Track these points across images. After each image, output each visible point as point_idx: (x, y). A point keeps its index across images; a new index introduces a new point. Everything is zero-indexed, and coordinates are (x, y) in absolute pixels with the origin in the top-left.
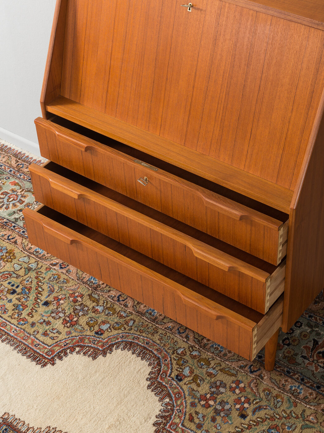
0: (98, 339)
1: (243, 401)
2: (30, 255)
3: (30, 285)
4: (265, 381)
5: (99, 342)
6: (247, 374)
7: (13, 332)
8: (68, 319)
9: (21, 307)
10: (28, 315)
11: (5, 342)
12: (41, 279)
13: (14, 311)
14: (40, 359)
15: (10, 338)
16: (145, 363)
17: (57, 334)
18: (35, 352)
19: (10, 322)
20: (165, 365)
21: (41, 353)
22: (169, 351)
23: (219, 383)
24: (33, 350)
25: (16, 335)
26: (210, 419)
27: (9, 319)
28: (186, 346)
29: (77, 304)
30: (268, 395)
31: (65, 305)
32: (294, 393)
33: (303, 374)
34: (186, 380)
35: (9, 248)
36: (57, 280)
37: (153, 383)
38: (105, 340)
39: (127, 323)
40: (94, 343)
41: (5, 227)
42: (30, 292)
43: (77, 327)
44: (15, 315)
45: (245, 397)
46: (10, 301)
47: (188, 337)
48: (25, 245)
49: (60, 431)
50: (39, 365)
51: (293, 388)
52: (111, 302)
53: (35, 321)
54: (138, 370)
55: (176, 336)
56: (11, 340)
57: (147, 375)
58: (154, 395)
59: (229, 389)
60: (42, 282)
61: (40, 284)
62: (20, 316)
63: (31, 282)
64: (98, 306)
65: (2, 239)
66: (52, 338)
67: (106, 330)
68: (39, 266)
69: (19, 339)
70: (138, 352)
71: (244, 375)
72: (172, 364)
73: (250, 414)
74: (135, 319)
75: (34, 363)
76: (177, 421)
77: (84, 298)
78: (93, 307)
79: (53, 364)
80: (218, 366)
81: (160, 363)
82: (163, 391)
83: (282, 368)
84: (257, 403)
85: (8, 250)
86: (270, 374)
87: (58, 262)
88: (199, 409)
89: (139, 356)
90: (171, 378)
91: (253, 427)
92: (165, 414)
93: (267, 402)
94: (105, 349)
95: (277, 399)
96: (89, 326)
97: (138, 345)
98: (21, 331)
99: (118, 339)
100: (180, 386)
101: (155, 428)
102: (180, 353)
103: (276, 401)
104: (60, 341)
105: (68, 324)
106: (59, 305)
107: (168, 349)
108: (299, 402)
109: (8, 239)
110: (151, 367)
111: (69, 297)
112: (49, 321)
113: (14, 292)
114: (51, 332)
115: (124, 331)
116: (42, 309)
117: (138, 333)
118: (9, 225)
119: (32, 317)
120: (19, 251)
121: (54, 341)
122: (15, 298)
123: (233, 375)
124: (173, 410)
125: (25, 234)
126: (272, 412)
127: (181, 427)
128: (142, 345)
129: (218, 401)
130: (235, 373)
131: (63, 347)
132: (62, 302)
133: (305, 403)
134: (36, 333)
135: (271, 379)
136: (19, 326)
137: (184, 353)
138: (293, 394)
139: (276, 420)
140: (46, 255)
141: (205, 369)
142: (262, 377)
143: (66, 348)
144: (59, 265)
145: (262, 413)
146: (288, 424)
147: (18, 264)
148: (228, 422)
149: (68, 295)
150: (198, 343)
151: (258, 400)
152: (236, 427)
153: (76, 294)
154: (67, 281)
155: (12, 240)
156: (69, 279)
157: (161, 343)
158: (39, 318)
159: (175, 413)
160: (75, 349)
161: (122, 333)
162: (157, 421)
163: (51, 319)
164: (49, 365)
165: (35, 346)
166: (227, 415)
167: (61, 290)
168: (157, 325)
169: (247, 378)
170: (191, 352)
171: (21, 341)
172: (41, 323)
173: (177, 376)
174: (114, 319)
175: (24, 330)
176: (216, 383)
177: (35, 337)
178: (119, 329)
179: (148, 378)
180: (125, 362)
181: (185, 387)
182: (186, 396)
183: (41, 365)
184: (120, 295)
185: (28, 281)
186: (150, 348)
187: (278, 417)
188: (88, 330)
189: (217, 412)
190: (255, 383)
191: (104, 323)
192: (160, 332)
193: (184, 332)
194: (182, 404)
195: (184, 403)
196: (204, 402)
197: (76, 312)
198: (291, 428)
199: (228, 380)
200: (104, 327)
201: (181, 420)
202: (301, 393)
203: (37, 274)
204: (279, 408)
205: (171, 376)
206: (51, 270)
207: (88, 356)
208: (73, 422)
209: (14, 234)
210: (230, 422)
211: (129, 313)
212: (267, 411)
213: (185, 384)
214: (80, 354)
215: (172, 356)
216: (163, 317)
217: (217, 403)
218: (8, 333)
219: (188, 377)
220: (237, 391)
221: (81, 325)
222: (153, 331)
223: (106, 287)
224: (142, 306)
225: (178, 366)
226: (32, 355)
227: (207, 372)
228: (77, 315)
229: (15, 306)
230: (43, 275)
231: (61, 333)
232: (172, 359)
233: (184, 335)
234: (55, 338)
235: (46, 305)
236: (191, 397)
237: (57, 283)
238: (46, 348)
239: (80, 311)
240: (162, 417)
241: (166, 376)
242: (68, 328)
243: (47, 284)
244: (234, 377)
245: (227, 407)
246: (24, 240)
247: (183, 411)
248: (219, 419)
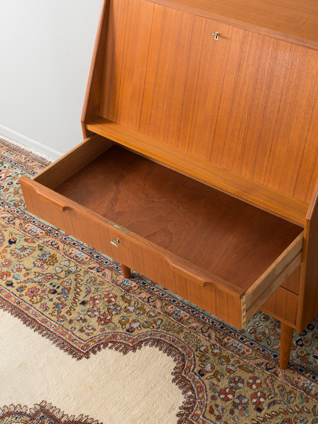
0: (129, 336)
1: (259, 396)
2: (71, 259)
3: (70, 286)
4: (279, 378)
5: (130, 338)
6: (263, 371)
7: (53, 328)
8: (102, 317)
9: (61, 306)
10: (67, 313)
11: (45, 337)
12: (80, 281)
13: (54, 309)
14: (76, 353)
15: (50, 333)
16: (170, 359)
17: (92, 330)
18: (72, 346)
19: (50, 319)
20: (189, 361)
21: (77, 348)
22: (192, 348)
23: (237, 379)
24: (70, 344)
25: (55, 330)
26: (228, 412)
27: (49, 316)
28: (208, 344)
29: (111, 304)
30: (282, 391)
31: (101, 305)
32: (306, 389)
33: (315, 372)
34: (207, 375)
35: (52, 253)
36: (93, 282)
37: (177, 377)
38: (135, 337)
39: (155, 322)
40: (125, 340)
41: (49, 235)
42: (69, 293)
43: (110, 324)
44: (55, 312)
45: (261, 392)
46: (51, 300)
47: (211, 337)
48: (66, 251)
49: (92, 418)
50: (75, 358)
51: (305, 385)
52: (141, 303)
53: (72, 319)
54: (164, 365)
55: (199, 335)
56: (51, 335)
57: (173, 369)
58: (178, 388)
59: (246, 385)
60: (81, 283)
61: (78, 285)
62: (59, 313)
63: (71, 283)
64: (129, 306)
65: (46, 245)
66: (88, 334)
67: (136, 328)
68: (78, 270)
69: (58, 334)
70: (164, 348)
71: (260, 372)
72: (195, 360)
73: (266, 408)
74: (162, 319)
75: (71, 356)
76: (199, 412)
77: (118, 299)
78: (125, 307)
79: (88, 358)
80: (237, 363)
81: (184, 359)
82: (186, 384)
83: (295, 367)
84: (272, 398)
85: (51, 254)
86: (284, 372)
87: (95, 266)
88: (219, 402)
89: (166, 353)
90: (194, 373)
91: (268, 419)
92: (188, 406)
93: (281, 397)
94: (134, 345)
95: (290, 395)
96: (121, 324)
97: (165, 342)
98: (59, 327)
99: (147, 336)
100: (202, 381)
101: (178, 419)
102: (202, 350)
103: (289, 397)
104: (95, 337)
105: (103, 322)
106: (95, 304)
107: (192, 346)
108: (311, 398)
109: (51, 245)
110: (176, 363)
111: (103, 298)
112: (85, 318)
113: (55, 292)
114: (87, 329)
115: (152, 330)
116: (79, 308)
117: (166, 332)
118: (52, 233)
119: (70, 315)
120: (61, 256)
121: (90, 337)
122: (55, 297)
123: (250, 372)
124: (195, 402)
125: (66, 241)
126: (286, 406)
127: (202, 418)
128: (169, 342)
129: (236, 395)
130: (253, 370)
131: (97, 342)
132: (97, 302)
133: (316, 399)
134: (73, 329)
135: (285, 376)
136: (58, 323)
137: (206, 351)
138: (305, 391)
139: (290, 414)
140: (85, 260)
141: (225, 366)
142: (277, 374)
143: (99, 343)
144: (96, 268)
145: (276, 408)
146: (300, 418)
147: (60, 268)
148: (245, 415)
149: (103, 296)
150: (219, 342)
151: (273, 396)
152: (252, 419)
153: (111, 295)
154: (102, 283)
155: (55, 246)
156: (104, 281)
157: (186, 341)
158: (77, 316)
159: (196, 405)
160: (108, 344)
161: (150, 331)
162: (180, 412)
163: (87, 317)
164: (84, 359)
165: (72, 341)
166: (245, 409)
167: (97, 291)
168: (182, 325)
169: (263, 375)
170: (213, 350)
171: (60, 336)
172: (78, 321)
173: (200, 371)
174: (144, 318)
175: (63, 326)
176: (235, 379)
177: (72, 333)
178: (148, 328)
179: (173, 372)
180: (152, 358)
181: (206, 382)
182: (207, 390)
183: (77, 358)
184: (150, 297)
185: (68, 282)
186: (176, 345)
187: (291, 411)
188: (120, 327)
189: (235, 405)
190: (271, 380)
191: (134, 321)
192: (185, 331)
193: (206, 332)
194: (203, 397)
195: (205, 396)
196: (224, 396)
197: (109, 311)
198: (303, 422)
199: (246, 376)
200: (135, 325)
201: (202, 412)
202: (313, 390)
203: (76, 277)
204: (292, 403)
205: (194, 371)
206: (89, 273)
207: (120, 351)
208: (103, 411)
209: (57, 240)
210: (247, 415)
211: (157, 313)
212: (281, 405)
213: (206, 379)
214: (112, 349)
215: (196, 353)
216: (188, 317)
217: (235, 397)
218: (48, 329)
219: (210, 372)
220: (254, 387)
221: (114, 323)
222: (179, 330)
223: (137, 289)
224: (169, 307)
225: (200, 362)
226: (69, 349)
227: (227, 369)
228: (110, 314)
229: (55, 305)
230: (82, 278)
231: (96, 330)
232: (196, 356)
233: (206, 334)
234: (90, 334)
235: (83, 305)
236: (211, 391)
237: (94, 285)
238: (82, 343)
239: (114, 310)
240: (185, 408)
241: (189, 371)
242: (102, 325)
243: (84, 286)
244: (251, 374)
245: (244, 401)
246: (66, 246)
247: (204, 403)
248: (237, 412)
